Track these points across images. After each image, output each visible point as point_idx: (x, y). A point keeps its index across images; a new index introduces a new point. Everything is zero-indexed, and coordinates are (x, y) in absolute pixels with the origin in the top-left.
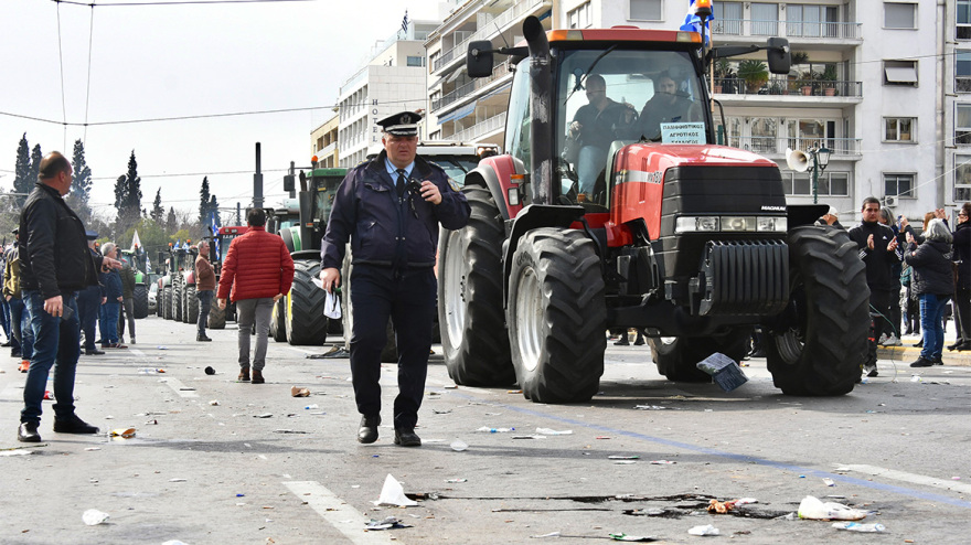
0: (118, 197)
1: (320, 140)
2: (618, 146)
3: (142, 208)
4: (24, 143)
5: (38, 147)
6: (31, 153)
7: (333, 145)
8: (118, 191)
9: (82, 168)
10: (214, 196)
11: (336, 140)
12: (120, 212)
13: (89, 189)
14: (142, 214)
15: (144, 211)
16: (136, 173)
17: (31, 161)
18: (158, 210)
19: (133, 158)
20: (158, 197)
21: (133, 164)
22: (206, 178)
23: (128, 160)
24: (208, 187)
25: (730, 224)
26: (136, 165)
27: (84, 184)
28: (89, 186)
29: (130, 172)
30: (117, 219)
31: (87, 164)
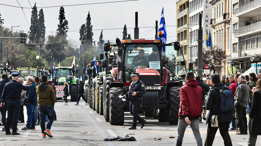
0: (81, 35)
1: (181, 7)
2: (139, 67)
3: (93, 41)
4: (35, 8)
5: (42, 10)
6: (38, 13)
7: (187, 9)
8: (82, 32)
9: (64, 21)
10: (129, 35)
11: (188, 7)
12: (82, 43)
13: (67, 31)
14: (93, 44)
15: (94, 42)
16: (90, 23)
17: (38, 17)
18: (101, 41)
19: (89, 15)
20: (101, 35)
21: (89, 18)
22: (125, 25)
23: (87, 17)
24: (126, 30)
25: (147, 88)
26: (90, 19)
27: (64, 29)
28: (67, 30)
29: (87, 22)
30: (81, 46)
31: (66, 19)
